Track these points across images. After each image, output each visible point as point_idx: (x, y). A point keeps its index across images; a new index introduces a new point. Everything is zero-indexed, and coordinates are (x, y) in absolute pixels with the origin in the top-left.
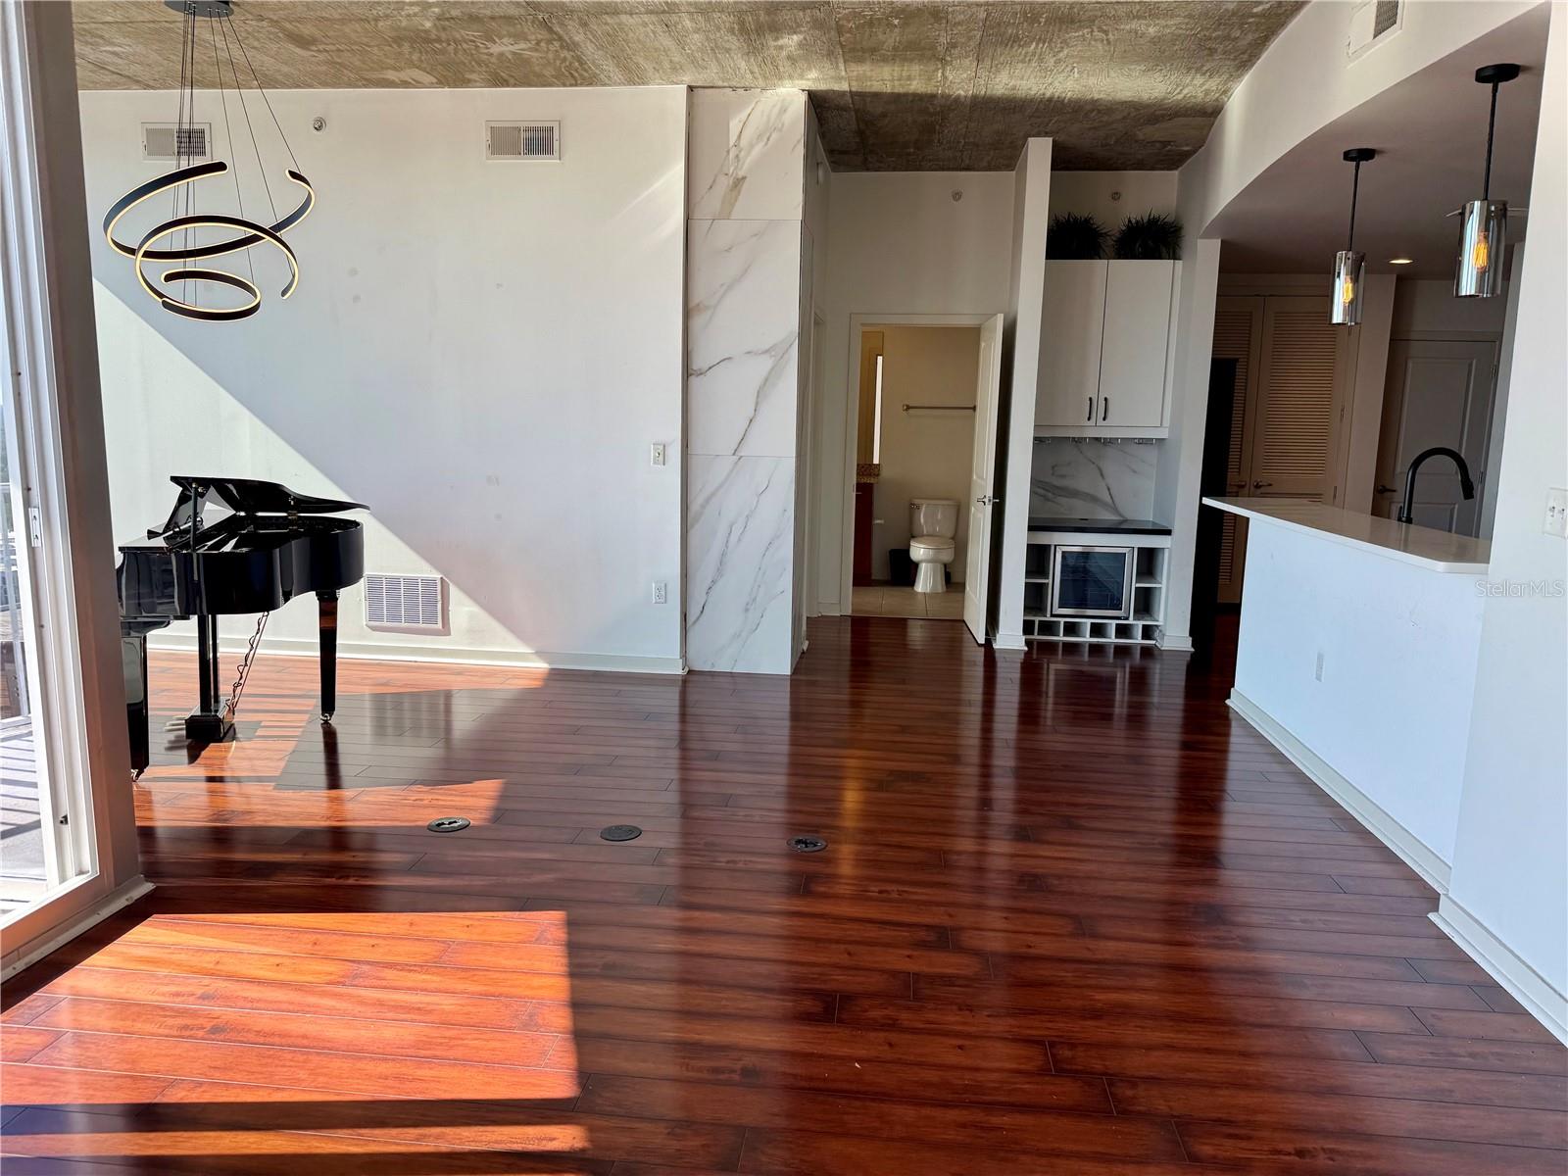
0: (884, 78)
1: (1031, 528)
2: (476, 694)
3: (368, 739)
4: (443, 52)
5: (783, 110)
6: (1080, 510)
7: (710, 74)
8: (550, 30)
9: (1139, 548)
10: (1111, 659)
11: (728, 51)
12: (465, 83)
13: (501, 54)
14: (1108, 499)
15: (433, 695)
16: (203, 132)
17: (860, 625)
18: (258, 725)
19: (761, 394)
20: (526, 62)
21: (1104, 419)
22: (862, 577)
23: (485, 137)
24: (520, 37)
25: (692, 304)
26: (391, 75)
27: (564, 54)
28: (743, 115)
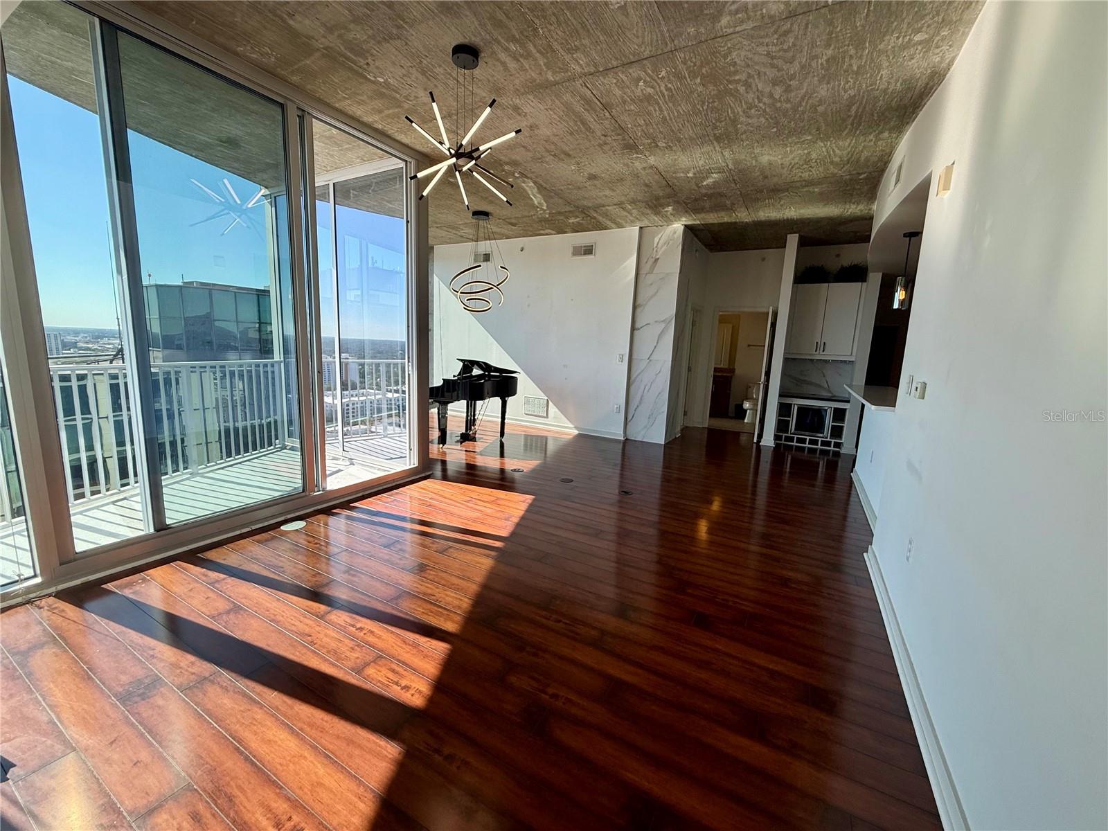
0: (712, 218)
1: (780, 396)
2: (555, 439)
3: (522, 451)
4: (554, 224)
5: (675, 233)
6: (812, 390)
7: (645, 223)
8: (585, 213)
9: (835, 408)
10: (818, 455)
11: (648, 214)
12: (565, 233)
13: (573, 223)
14: (826, 386)
15: (542, 437)
16: (489, 254)
17: (711, 431)
18: (482, 438)
19: (660, 337)
20: (582, 224)
21: (823, 351)
22: (714, 413)
23: (571, 250)
24: (577, 217)
25: (637, 304)
26: (542, 232)
27: (593, 220)
28: (660, 236)
